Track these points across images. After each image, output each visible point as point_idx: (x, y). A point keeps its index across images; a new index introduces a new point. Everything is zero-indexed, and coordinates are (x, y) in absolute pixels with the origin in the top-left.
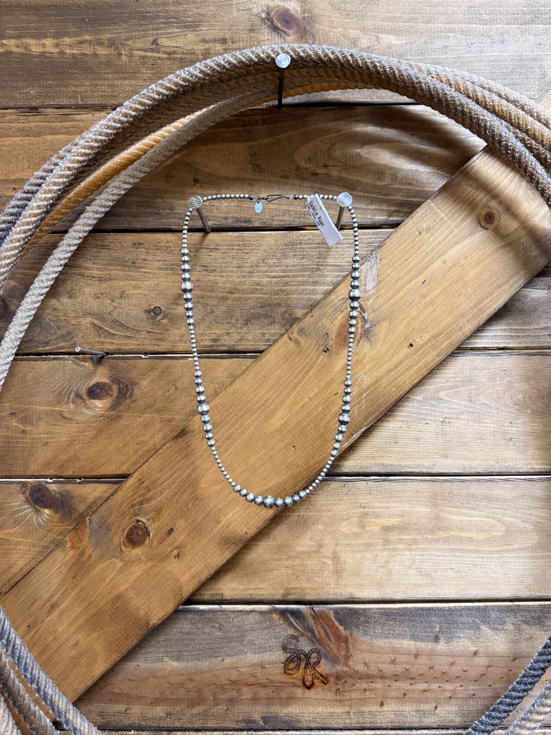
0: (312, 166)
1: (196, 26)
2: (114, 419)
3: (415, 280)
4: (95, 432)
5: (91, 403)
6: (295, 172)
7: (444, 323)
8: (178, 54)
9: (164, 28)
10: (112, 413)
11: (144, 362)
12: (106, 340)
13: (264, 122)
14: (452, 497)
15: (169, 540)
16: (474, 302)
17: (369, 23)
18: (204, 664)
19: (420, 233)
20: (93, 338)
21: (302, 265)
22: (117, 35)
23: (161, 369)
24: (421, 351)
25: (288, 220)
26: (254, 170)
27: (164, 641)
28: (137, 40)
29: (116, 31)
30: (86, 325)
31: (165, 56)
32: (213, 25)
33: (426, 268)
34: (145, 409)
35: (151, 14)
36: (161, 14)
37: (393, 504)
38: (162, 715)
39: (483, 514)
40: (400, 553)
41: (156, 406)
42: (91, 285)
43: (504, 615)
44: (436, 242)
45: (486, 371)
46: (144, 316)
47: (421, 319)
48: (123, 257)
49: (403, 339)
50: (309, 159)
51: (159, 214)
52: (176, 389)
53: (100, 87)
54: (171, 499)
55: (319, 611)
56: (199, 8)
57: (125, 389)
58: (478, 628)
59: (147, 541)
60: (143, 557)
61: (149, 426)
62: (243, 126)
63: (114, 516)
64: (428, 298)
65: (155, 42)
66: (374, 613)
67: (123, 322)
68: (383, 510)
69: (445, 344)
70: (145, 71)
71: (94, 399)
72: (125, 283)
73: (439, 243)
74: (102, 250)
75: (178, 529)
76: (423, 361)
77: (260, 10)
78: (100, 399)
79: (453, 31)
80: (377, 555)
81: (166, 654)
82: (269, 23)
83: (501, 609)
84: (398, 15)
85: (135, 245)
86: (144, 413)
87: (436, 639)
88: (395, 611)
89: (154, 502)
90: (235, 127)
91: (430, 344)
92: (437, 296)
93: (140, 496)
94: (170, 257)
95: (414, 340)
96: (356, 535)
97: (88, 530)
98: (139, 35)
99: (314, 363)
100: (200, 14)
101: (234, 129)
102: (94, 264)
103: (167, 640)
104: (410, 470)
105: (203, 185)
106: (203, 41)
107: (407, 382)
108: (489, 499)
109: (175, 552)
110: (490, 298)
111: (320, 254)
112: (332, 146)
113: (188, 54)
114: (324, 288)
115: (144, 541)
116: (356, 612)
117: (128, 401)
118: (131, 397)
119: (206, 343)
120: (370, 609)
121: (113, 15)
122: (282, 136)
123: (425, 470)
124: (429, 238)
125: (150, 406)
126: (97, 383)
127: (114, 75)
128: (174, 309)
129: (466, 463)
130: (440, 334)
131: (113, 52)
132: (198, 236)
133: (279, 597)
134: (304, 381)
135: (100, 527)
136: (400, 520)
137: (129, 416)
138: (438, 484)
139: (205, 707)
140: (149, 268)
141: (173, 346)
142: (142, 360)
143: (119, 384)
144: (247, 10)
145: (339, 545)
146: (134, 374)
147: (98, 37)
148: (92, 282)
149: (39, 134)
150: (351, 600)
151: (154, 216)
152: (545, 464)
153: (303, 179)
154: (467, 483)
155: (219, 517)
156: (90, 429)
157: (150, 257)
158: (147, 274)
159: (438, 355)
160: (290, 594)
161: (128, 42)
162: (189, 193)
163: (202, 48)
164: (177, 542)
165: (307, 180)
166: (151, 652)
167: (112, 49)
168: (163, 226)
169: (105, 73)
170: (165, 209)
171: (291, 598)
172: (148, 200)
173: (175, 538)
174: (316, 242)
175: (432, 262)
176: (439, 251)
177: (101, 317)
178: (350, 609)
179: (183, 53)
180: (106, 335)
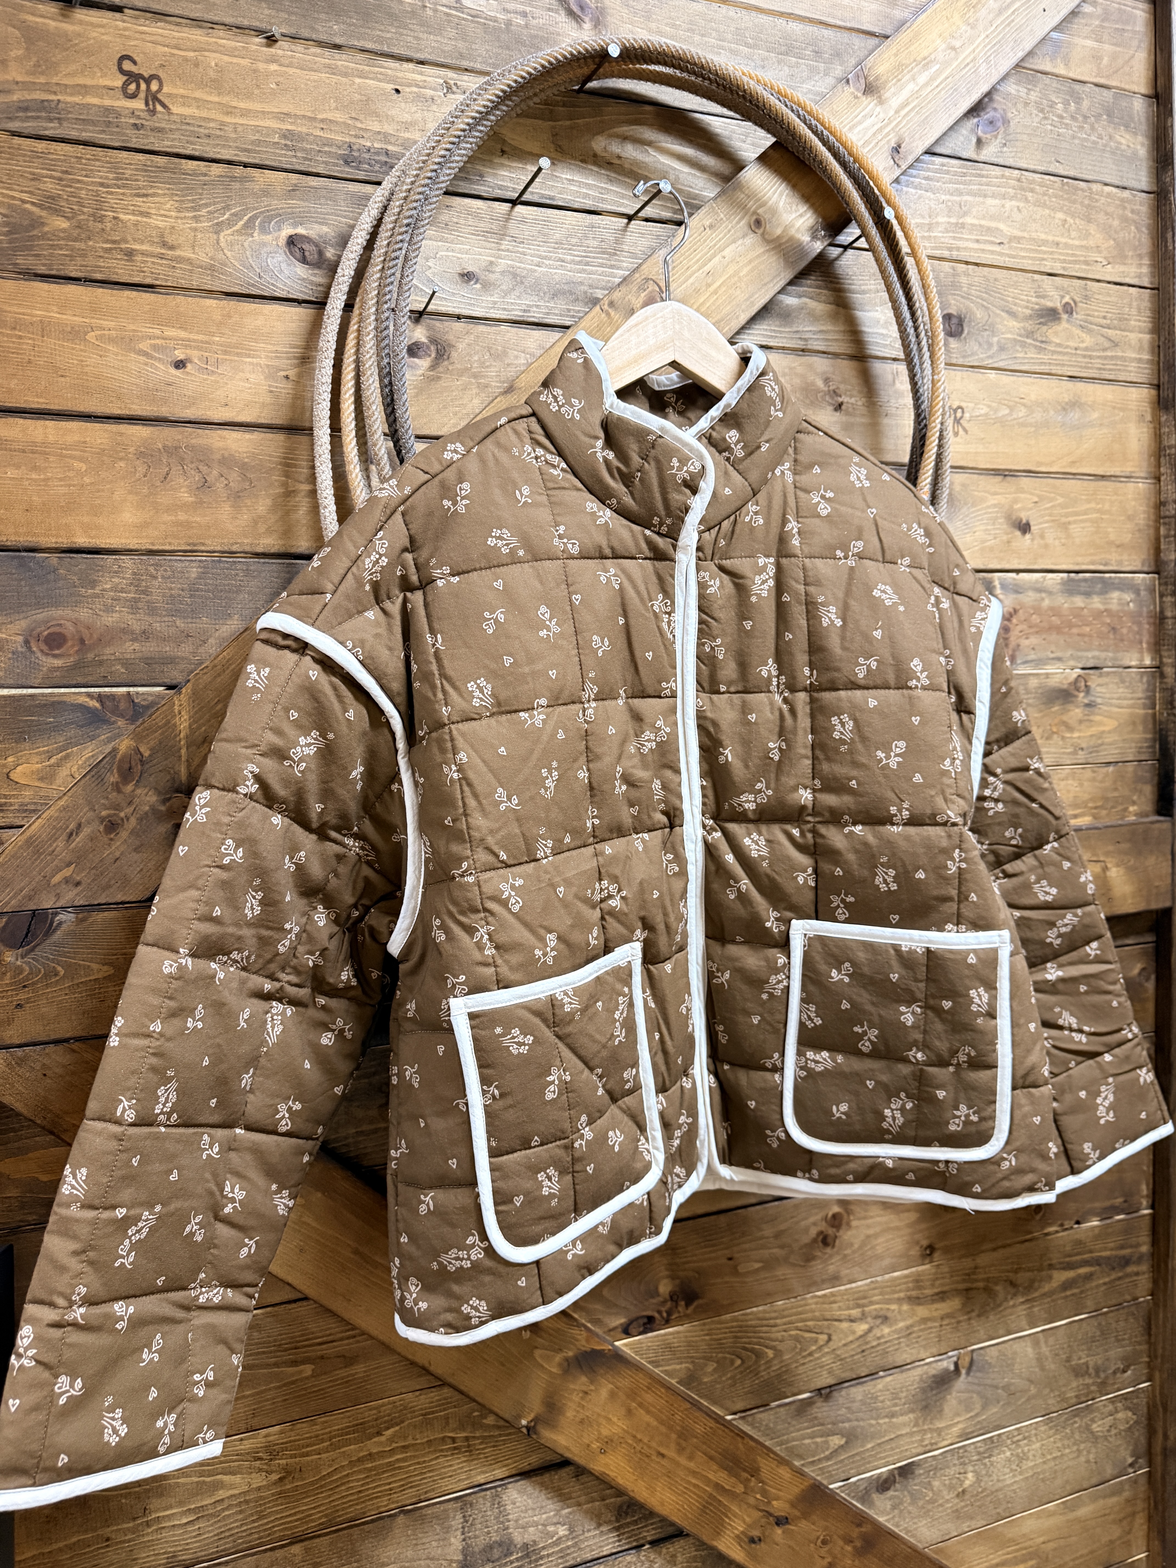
2: (434, 379)
3: (701, 270)
8: (481, 18)
10: (431, 374)
11: (459, 326)
13: (564, 105)
16: (748, 294)
17: (653, 26)
21: (602, 248)
23: (478, 335)
25: (589, 204)
26: (556, 150)
31: (469, 17)
34: (463, 373)
41: (473, 371)
44: (717, 239)
46: (458, 279)
50: (605, 149)
53: (406, 37)
57: (443, 350)
61: (467, 390)
64: (712, 288)
70: (450, 29)
71: (414, 357)
73: (720, 240)
78: (420, 358)
79: (723, 48)
86: (460, 377)
92: (719, 287)
94: (482, 224)
105: (509, 158)
112: (623, 139)
113: (491, 20)
114: (621, 273)
117: (446, 363)
118: (448, 358)
122: (580, 121)
124: (712, 235)
125: (467, 369)
126: (416, 342)
127: (419, 27)
128: (486, 276)
132: (507, 206)
137: (448, 378)
140: (461, 232)
141: (487, 313)
142: (458, 324)
143: (437, 345)
146: (451, 337)
149: (346, 75)
153: (600, 166)
157: (461, 221)
158: (459, 238)
165: (604, 168)
169: (410, 24)
174: (614, 227)
176: (719, 247)
179: (486, 19)
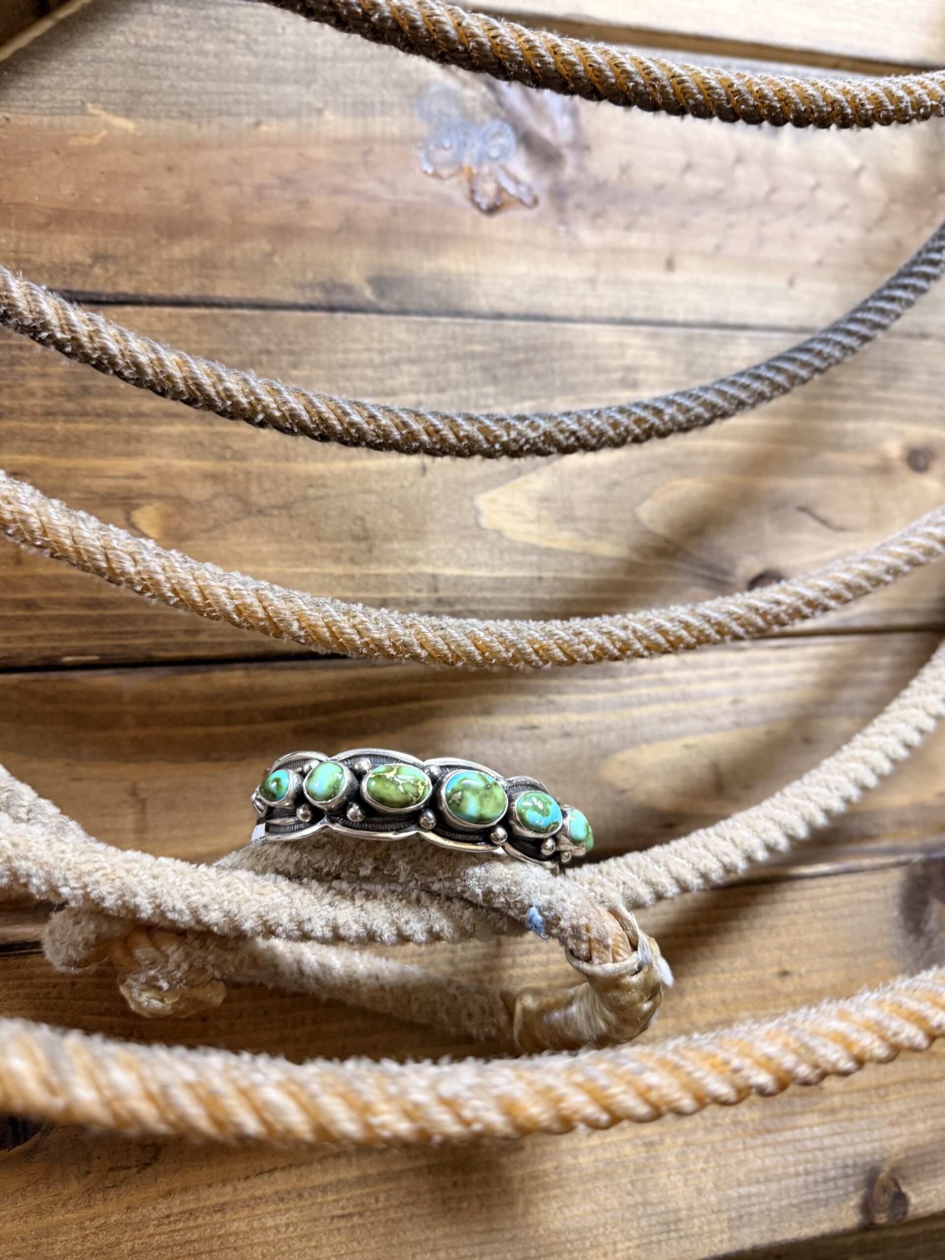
18: (204, 131)
27: (87, 63)
38: (78, 257)
81: (93, 95)
103: (96, 60)
139: (207, 243)
166: (49, 88)
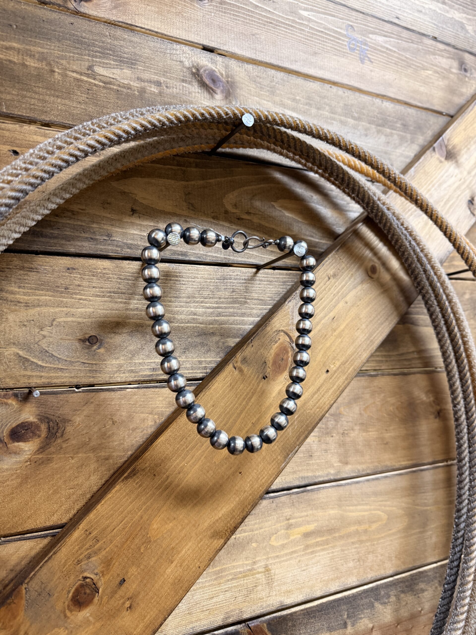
0: (238, 211)
1: (132, 64)
2: (42, 462)
3: (328, 316)
4: (19, 480)
5: (14, 446)
6: (224, 215)
7: (349, 352)
8: (114, 85)
9: (100, 57)
10: (40, 456)
11: (77, 396)
12: (34, 374)
14: (351, 497)
15: (120, 592)
16: (367, 335)
19: (329, 278)
20: (18, 371)
21: (233, 298)
22: (48, 51)
23: (97, 403)
24: (335, 376)
25: (220, 257)
26: (189, 208)
28: (72, 62)
29: (49, 47)
30: (9, 356)
31: (101, 84)
32: (148, 66)
33: (335, 306)
34: (79, 448)
35: (86, 40)
36: (97, 43)
37: (310, 512)
39: (372, 507)
40: (317, 554)
41: (92, 444)
42: (16, 310)
43: (389, 590)
44: (340, 286)
45: (369, 389)
46: (77, 344)
47: (333, 349)
48: (55, 281)
49: (322, 366)
50: (235, 205)
51: (96, 240)
52: (114, 423)
53: (28, 99)
54: (122, 546)
55: (254, 626)
56: (135, 48)
57: (56, 428)
58: (373, 606)
59: (96, 599)
60: (91, 618)
61: (84, 467)
62: (178, 165)
63: (56, 577)
64: (337, 332)
65: (90, 68)
66: (299, 615)
67: (53, 353)
68: (304, 519)
69: (351, 369)
70: (79, 94)
71: (18, 441)
72: (57, 310)
73: (342, 287)
74: (29, 273)
75: (129, 578)
76: (337, 384)
77: (191, 65)
78: (25, 442)
80: (299, 561)
82: (199, 78)
83: (387, 586)
84: (298, 98)
85: (68, 269)
86: (77, 453)
87: (345, 625)
88: (315, 609)
89: (104, 553)
90: (171, 165)
91: (340, 370)
92: (343, 330)
93: (88, 549)
94: (108, 285)
95: (330, 367)
96: (283, 546)
97: (23, 602)
98: (73, 57)
99: (255, 390)
100: (135, 54)
101: (170, 167)
102: (20, 287)
104: (321, 479)
105: (141, 215)
106: (139, 79)
107: (327, 403)
108: (375, 494)
109: (127, 604)
110: (378, 332)
111: (246, 289)
112: (253, 196)
113: (125, 87)
115: (93, 599)
116: (284, 618)
117: (59, 441)
118: (62, 436)
119: (145, 373)
120: (295, 612)
121: (46, 31)
122: (212, 181)
123: (332, 478)
124: (335, 283)
125: (84, 444)
126: (22, 423)
127: (45, 91)
128: (111, 338)
129: (360, 467)
130: (347, 362)
131: (44, 66)
133: (220, 623)
134: (248, 408)
135: (40, 595)
136: (316, 524)
137: (60, 458)
138: (341, 488)
140: (84, 295)
141: (110, 377)
142: (75, 395)
143: (48, 423)
144: (180, 61)
145: (270, 559)
146: (66, 411)
147: (28, 47)
148: (17, 308)
150: (280, 608)
151: (90, 242)
152: (408, 460)
153: (231, 222)
154: (361, 484)
155: (172, 557)
156: (13, 477)
157: (85, 283)
158: (82, 301)
159: (346, 379)
160: (229, 617)
161: (62, 61)
162: (127, 222)
163: (138, 85)
164: (128, 593)
165: (234, 223)
167: (44, 64)
168: (99, 253)
169: (35, 87)
170: (102, 235)
171: (230, 620)
172: (84, 224)
173: (127, 588)
174: (244, 277)
175: (338, 302)
176: (342, 294)
177: (27, 347)
178: (280, 617)
179: (119, 86)
180: (33, 367)
